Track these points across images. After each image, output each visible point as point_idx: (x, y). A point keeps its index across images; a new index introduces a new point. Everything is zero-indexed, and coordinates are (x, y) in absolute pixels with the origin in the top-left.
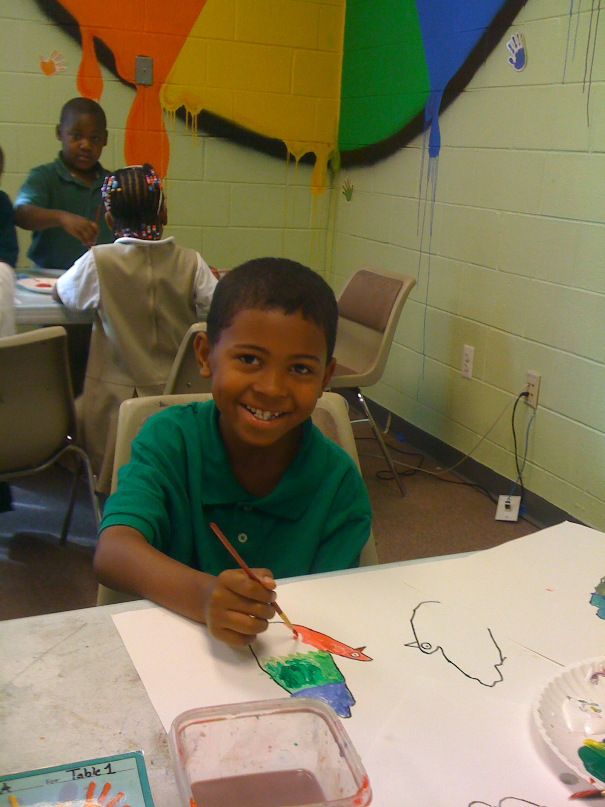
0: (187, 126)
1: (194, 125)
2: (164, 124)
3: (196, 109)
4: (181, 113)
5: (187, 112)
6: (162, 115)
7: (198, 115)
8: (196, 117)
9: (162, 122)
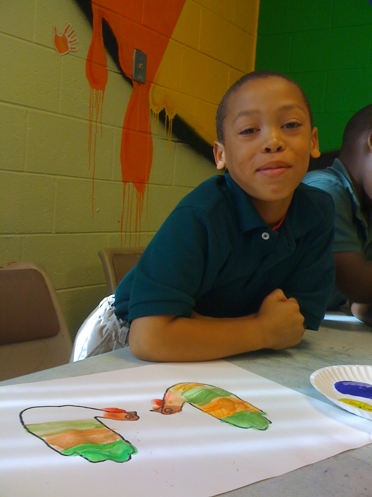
0: (165, 131)
1: (170, 130)
2: (150, 126)
3: (172, 113)
4: (162, 116)
5: (166, 116)
6: (150, 116)
7: (173, 119)
8: (172, 121)
9: (149, 123)
